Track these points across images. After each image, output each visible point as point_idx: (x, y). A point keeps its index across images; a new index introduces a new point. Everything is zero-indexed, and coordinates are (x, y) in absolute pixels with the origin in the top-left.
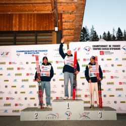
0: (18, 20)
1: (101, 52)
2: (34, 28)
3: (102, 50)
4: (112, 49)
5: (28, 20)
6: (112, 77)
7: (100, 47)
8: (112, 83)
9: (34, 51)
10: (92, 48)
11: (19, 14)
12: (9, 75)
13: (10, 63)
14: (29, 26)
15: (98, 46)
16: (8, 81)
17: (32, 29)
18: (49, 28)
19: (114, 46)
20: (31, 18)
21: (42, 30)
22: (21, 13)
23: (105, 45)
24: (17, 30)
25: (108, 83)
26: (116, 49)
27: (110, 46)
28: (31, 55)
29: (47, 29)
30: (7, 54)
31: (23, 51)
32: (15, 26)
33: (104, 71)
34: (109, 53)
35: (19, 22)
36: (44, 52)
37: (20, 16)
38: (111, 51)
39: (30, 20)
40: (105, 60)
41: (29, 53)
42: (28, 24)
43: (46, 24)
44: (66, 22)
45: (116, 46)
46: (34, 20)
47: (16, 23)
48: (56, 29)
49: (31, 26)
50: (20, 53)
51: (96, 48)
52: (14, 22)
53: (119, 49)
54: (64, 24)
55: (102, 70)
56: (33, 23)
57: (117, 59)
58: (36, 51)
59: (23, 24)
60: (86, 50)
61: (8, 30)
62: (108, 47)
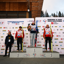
0: (8, 5)
1: (52, 23)
2: (17, 10)
3: (52, 22)
4: (58, 21)
5: (14, 5)
6: (57, 36)
7: (51, 20)
8: (57, 39)
9: (17, 22)
10: (47, 20)
11: (9, 2)
12: (4, 34)
13: (4, 28)
14: (14, 9)
15: (50, 20)
16: (3, 37)
17: (16, 10)
18: (25, 10)
19: (59, 20)
20: (15, 4)
21: (21, 11)
22: (10, 1)
23: (54, 19)
24: (8, 11)
25: (55, 39)
26: (60, 21)
27: (57, 20)
28: (15, 24)
29: (24, 10)
30: (3, 23)
31: (11, 22)
32: (7, 8)
33: (53, 33)
34: (56, 23)
35: (9, 6)
36: (22, 22)
37: (10, 3)
38: (57, 22)
39: (15, 5)
40: (54, 27)
41: (14, 23)
42: (14, 8)
43: (23, 7)
44: (33, 7)
45: (60, 20)
46: (17, 5)
47: (7, 7)
48: (29, 10)
49: (15, 9)
50: (10, 23)
51: (49, 20)
52: (6, 6)
53: (61, 21)
54: (32, 8)
55: (52, 32)
56: (16, 7)
57: (60, 27)
58: (18, 22)
59: (11, 8)
60: (44, 21)
61: (3, 10)
62: (56, 20)
